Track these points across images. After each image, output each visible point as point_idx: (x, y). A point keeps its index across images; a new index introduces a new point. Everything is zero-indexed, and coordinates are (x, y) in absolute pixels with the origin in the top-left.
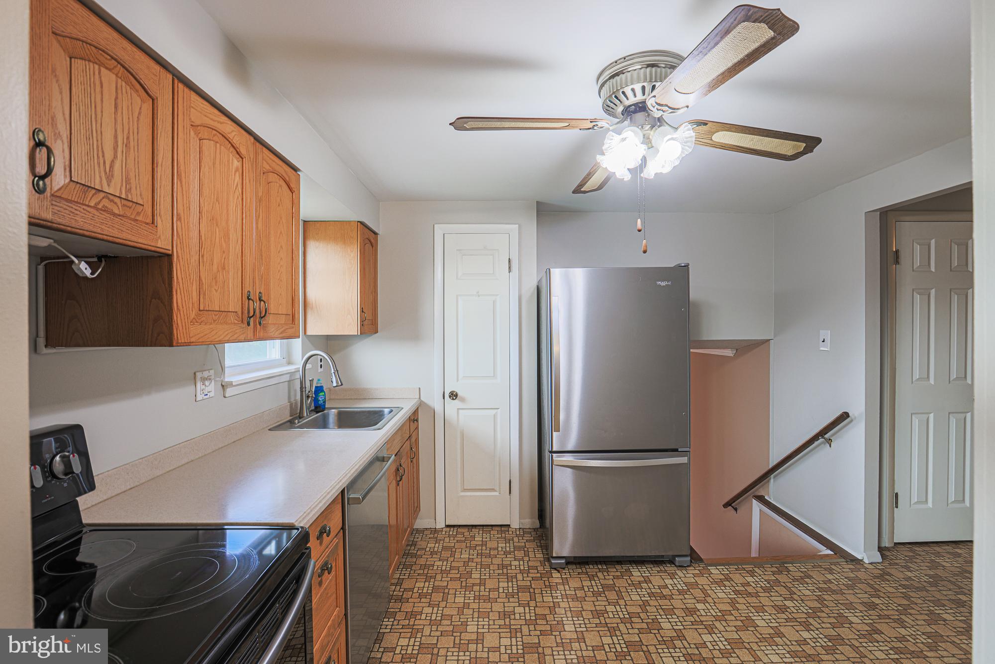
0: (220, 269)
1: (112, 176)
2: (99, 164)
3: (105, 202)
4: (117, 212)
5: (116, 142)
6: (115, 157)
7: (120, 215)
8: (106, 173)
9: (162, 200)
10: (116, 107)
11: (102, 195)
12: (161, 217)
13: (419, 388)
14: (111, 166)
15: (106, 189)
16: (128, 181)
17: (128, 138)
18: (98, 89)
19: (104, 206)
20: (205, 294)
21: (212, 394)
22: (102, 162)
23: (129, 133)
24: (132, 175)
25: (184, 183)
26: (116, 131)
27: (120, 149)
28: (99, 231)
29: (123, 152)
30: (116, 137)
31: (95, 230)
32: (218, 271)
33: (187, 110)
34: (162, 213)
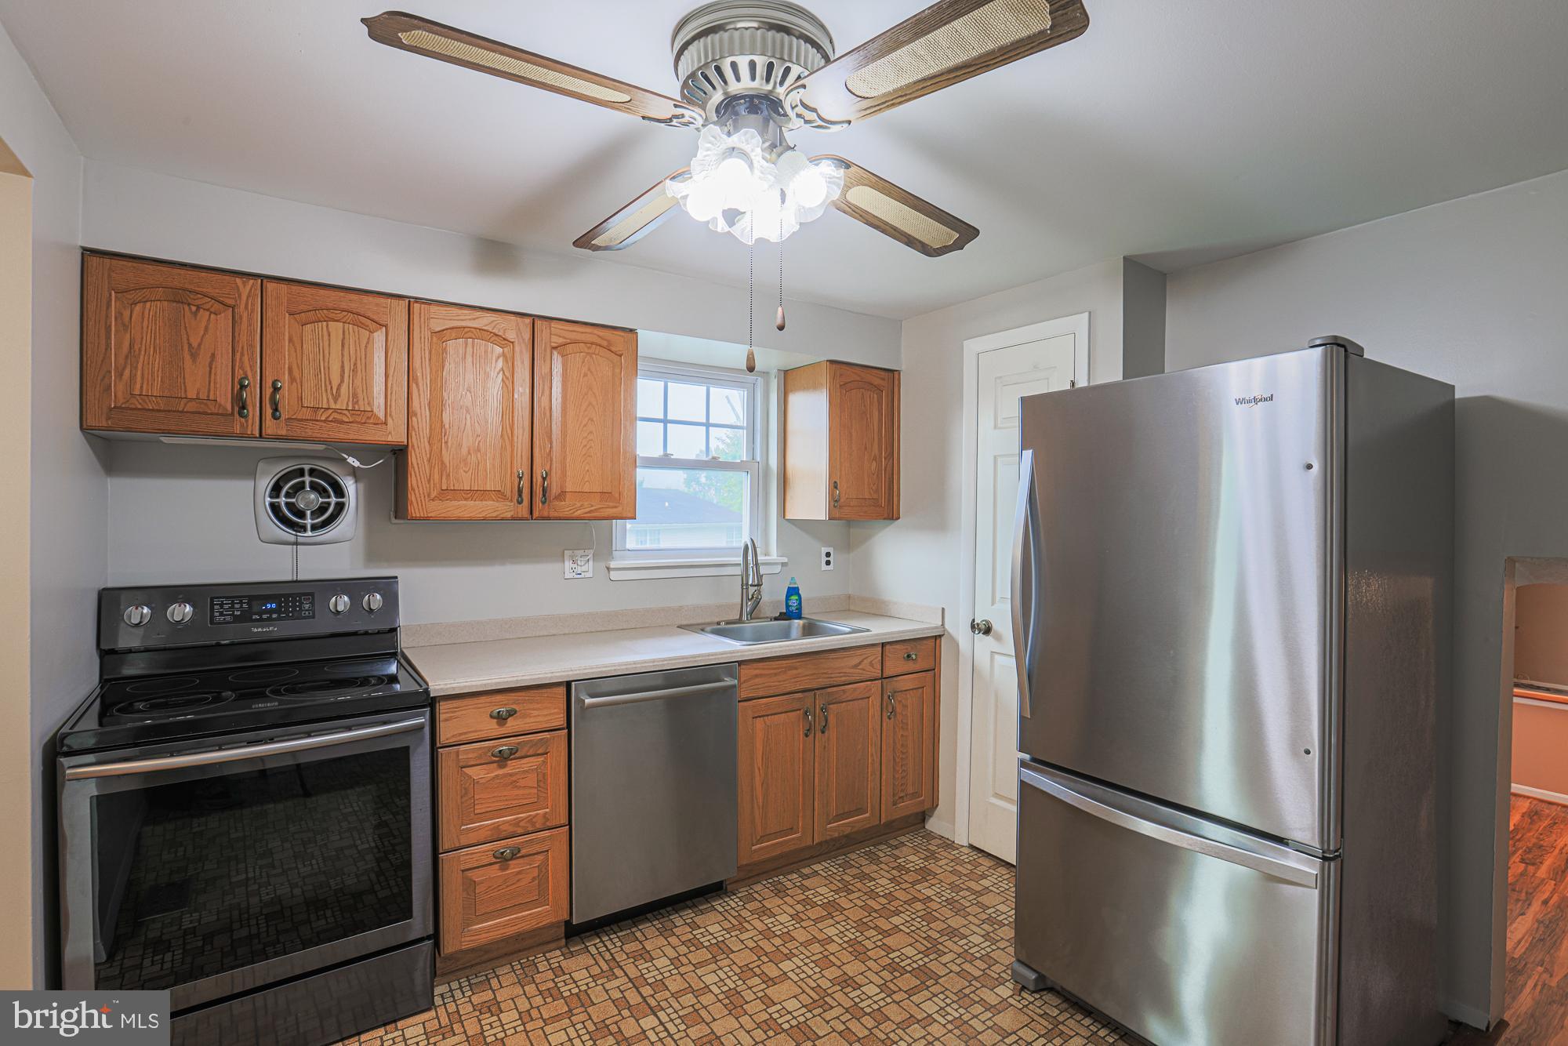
0: (472, 452)
1: (339, 396)
2: (326, 390)
3: (335, 415)
4: (347, 420)
5: (343, 371)
6: (342, 381)
7: (350, 422)
8: (332, 394)
9: (393, 404)
10: (343, 346)
11: (331, 411)
12: (392, 418)
13: (943, 609)
14: (338, 389)
15: (333, 406)
16: (355, 395)
17: (355, 364)
18: (326, 338)
19: (334, 418)
20: (448, 475)
21: (589, 574)
22: (329, 388)
23: (356, 360)
24: (359, 391)
25: (420, 384)
26: (343, 362)
27: (346, 375)
28: (326, 436)
29: (349, 376)
30: (343, 367)
31: (321, 436)
32: (469, 453)
33: (425, 322)
34: (394, 414)
